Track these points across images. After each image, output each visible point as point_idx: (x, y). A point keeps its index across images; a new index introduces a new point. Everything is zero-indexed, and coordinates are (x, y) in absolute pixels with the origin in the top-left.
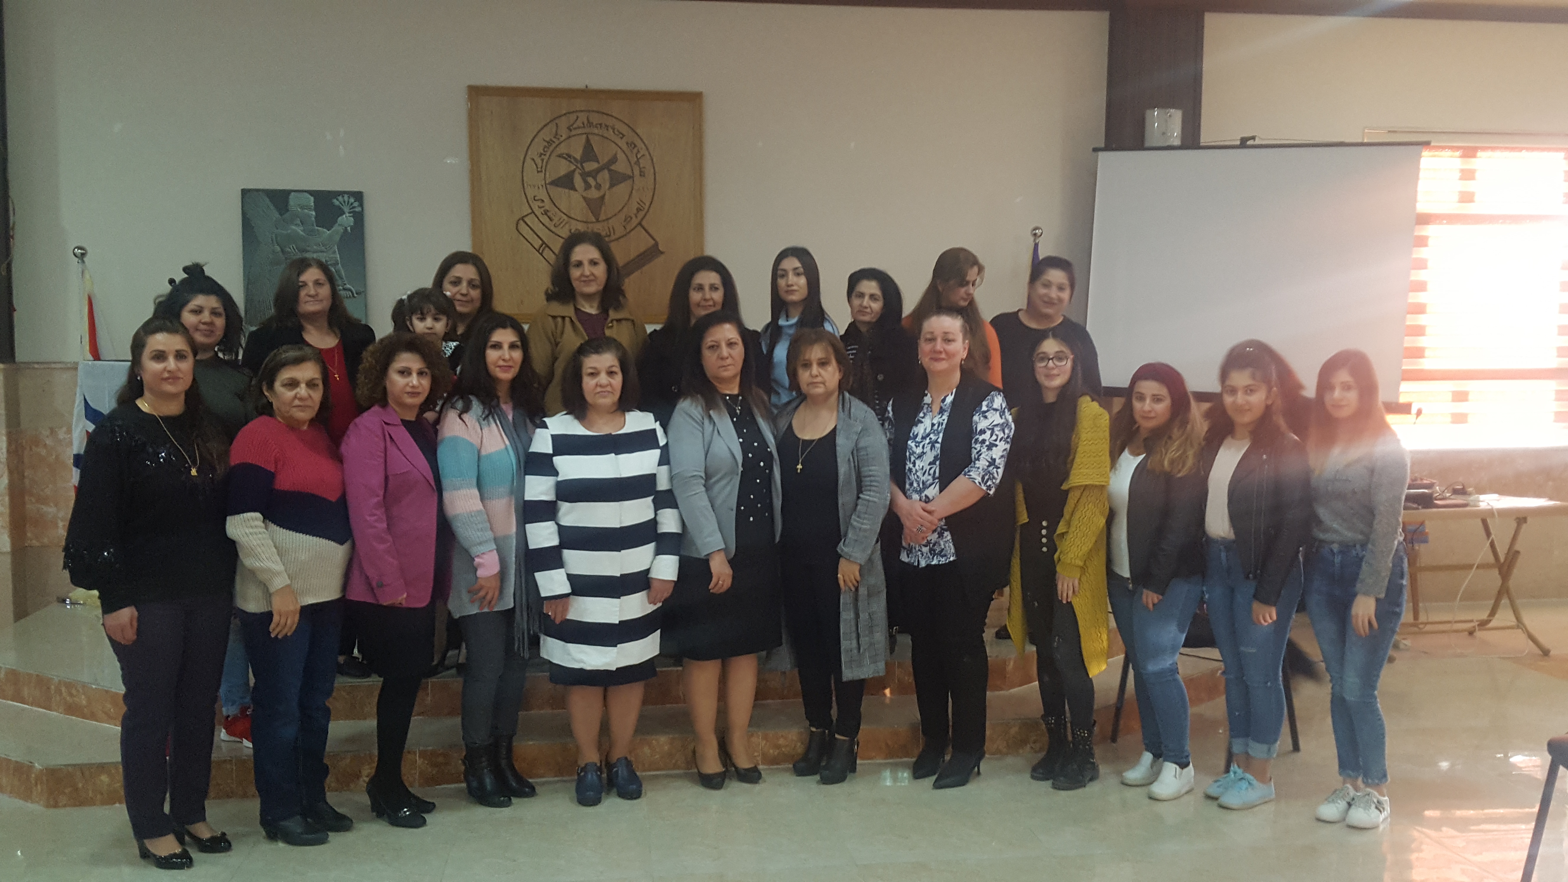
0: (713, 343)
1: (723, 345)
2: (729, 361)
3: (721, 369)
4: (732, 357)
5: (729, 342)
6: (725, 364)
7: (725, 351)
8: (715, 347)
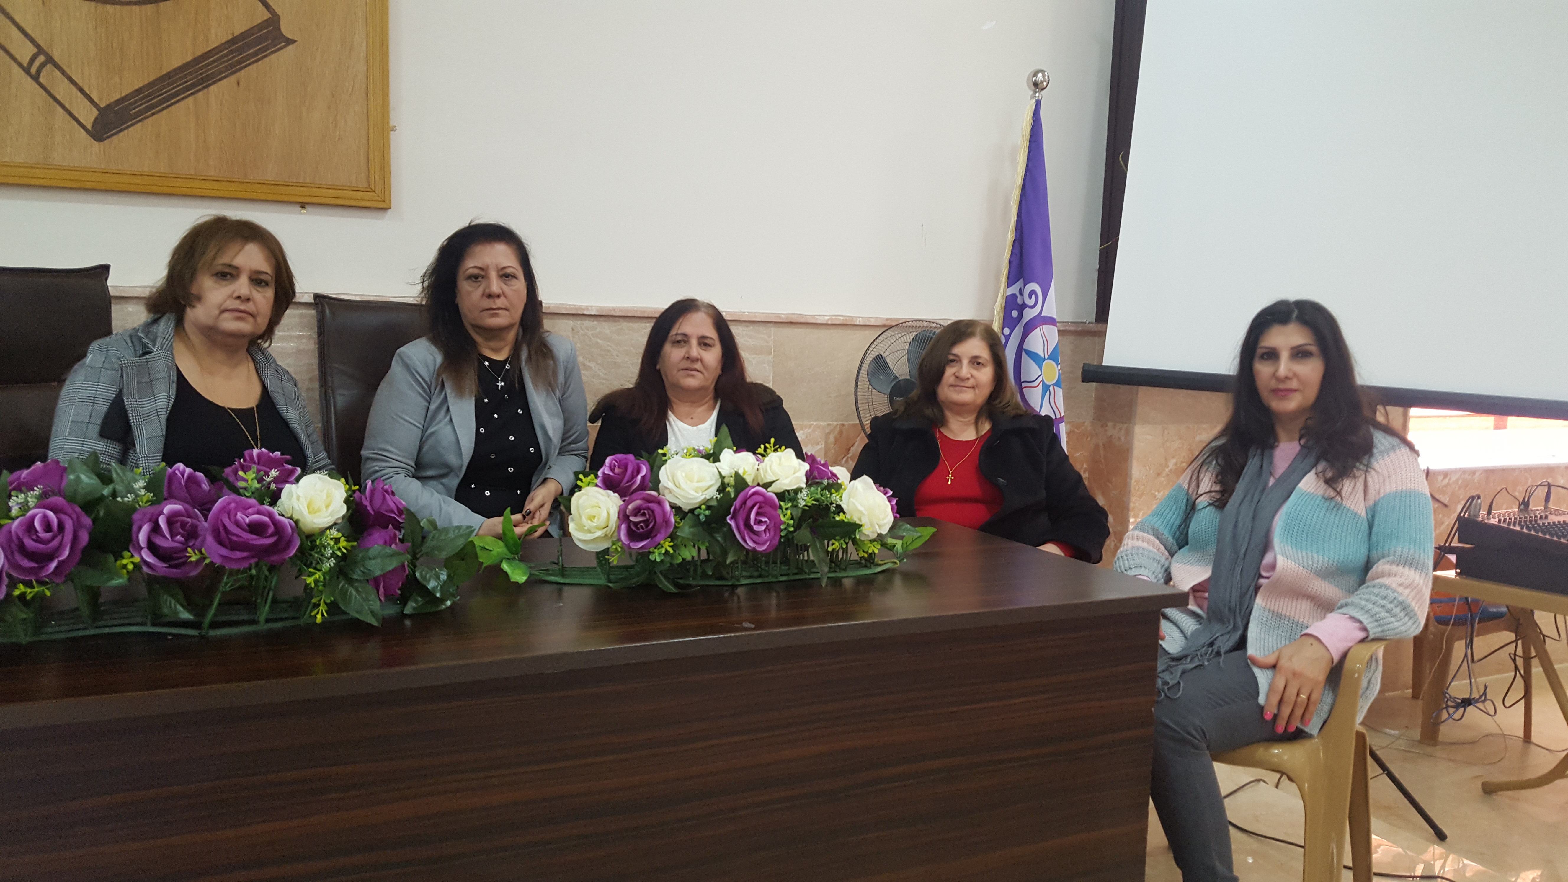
0: (476, 271)
1: (493, 275)
2: (500, 302)
3: (486, 313)
4: (505, 297)
5: (501, 273)
6: (494, 307)
7: (496, 285)
8: (478, 277)
